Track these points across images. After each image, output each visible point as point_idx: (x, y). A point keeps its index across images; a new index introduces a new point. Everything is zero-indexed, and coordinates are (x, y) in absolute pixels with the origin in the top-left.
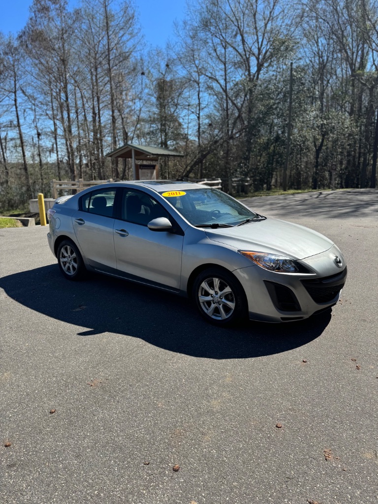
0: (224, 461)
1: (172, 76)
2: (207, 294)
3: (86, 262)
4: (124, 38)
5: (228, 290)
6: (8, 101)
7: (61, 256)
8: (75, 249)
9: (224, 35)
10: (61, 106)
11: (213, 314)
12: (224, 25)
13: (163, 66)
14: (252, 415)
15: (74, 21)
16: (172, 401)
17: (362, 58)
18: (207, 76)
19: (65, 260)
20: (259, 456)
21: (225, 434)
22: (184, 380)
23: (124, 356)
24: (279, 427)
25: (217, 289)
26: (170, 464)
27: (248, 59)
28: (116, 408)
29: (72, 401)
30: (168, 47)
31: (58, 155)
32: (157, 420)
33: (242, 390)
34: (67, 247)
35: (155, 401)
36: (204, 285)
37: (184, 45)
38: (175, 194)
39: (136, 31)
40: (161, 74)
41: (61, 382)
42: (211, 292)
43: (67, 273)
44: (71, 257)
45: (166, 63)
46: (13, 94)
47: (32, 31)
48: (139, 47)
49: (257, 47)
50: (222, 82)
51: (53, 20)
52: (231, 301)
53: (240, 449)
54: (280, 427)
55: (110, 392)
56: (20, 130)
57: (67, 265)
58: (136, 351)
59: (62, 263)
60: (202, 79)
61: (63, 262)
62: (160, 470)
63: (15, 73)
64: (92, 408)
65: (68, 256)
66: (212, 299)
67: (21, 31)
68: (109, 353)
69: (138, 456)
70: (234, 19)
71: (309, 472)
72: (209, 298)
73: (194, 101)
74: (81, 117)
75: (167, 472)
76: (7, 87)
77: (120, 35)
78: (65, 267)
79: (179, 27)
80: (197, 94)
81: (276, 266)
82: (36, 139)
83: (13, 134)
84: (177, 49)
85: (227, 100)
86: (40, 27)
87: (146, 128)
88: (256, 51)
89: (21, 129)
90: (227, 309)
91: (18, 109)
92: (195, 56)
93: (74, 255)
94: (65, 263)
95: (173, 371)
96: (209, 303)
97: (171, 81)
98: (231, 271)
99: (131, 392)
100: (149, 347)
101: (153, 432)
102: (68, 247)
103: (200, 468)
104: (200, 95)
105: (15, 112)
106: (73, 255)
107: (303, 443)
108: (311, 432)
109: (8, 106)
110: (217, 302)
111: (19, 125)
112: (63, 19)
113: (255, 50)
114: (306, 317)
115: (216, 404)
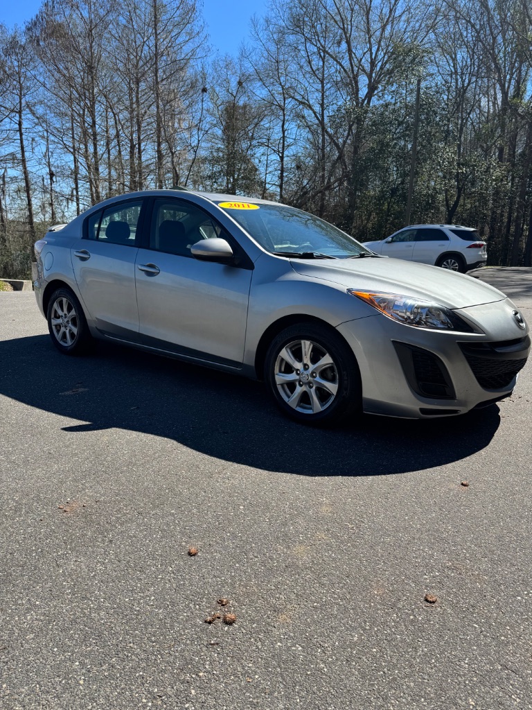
0: (320, 670)
1: (247, 99)
2: (289, 369)
3: (91, 324)
4: (180, 40)
5: (327, 360)
6: (9, 124)
7: (53, 316)
8: (75, 303)
9: (322, 41)
10: (85, 133)
11: (298, 405)
12: (324, 26)
13: (234, 84)
14: (375, 576)
15: (108, 12)
16: (217, 543)
17: (518, 82)
18: (296, 100)
19: (60, 321)
20: (395, 661)
21: (321, 613)
22: (242, 507)
23: (135, 464)
24: (430, 602)
25: (307, 360)
26: (201, 674)
27: (355, 78)
28: (106, 553)
29: (20, 538)
30: (244, 55)
31: (78, 205)
32: (184, 579)
33: (352, 528)
34: (62, 301)
35: (184, 544)
36: (285, 354)
37: (266, 54)
38: (241, 206)
39: (197, 29)
40: (230, 95)
41: (8, 504)
42: (298, 366)
43: (61, 343)
44: (68, 316)
45: (238, 80)
46: (17, 115)
47: (47, 22)
48: (200, 53)
49: (369, 60)
50: (317, 108)
51: (78, 8)
52: (332, 380)
53: (353, 645)
54: (434, 602)
55: (99, 524)
56: (25, 168)
57: (63, 329)
58: (159, 457)
59: (54, 327)
60: (290, 104)
61: (56, 326)
62: (178, 686)
63: (21, 85)
64: (58, 552)
65: (64, 314)
66: (297, 377)
67: (30, 20)
68: (109, 458)
69: (133, 654)
70: (338, 18)
71: (508, 703)
72: (292, 377)
73: (276, 135)
74: (114, 152)
75: (193, 692)
76: (8, 105)
77: (173, 34)
78: (58, 334)
79: (258, 26)
80: (281, 124)
81: (415, 318)
82: (47, 182)
83: (14, 172)
84: (254, 58)
85: (323, 136)
86: (58, 17)
87: (207, 169)
88: (367, 67)
89: (27, 165)
90: (323, 395)
91: (23, 137)
92: (280, 71)
93: (73, 312)
94: (58, 327)
95: (223, 492)
96: (291, 386)
97: (245, 107)
98: (334, 326)
99: (138, 525)
100: (182, 453)
101: (173, 604)
102: (64, 300)
103: (266, 685)
104: (285, 127)
105: (19, 141)
106: (70, 314)
107: (485, 636)
108: (498, 614)
109: (8, 132)
110: (305, 384)
111: (24, 161)
112: (93, 7)
113: (366, 65)
114: (464, 410)
115: (302, 553)
